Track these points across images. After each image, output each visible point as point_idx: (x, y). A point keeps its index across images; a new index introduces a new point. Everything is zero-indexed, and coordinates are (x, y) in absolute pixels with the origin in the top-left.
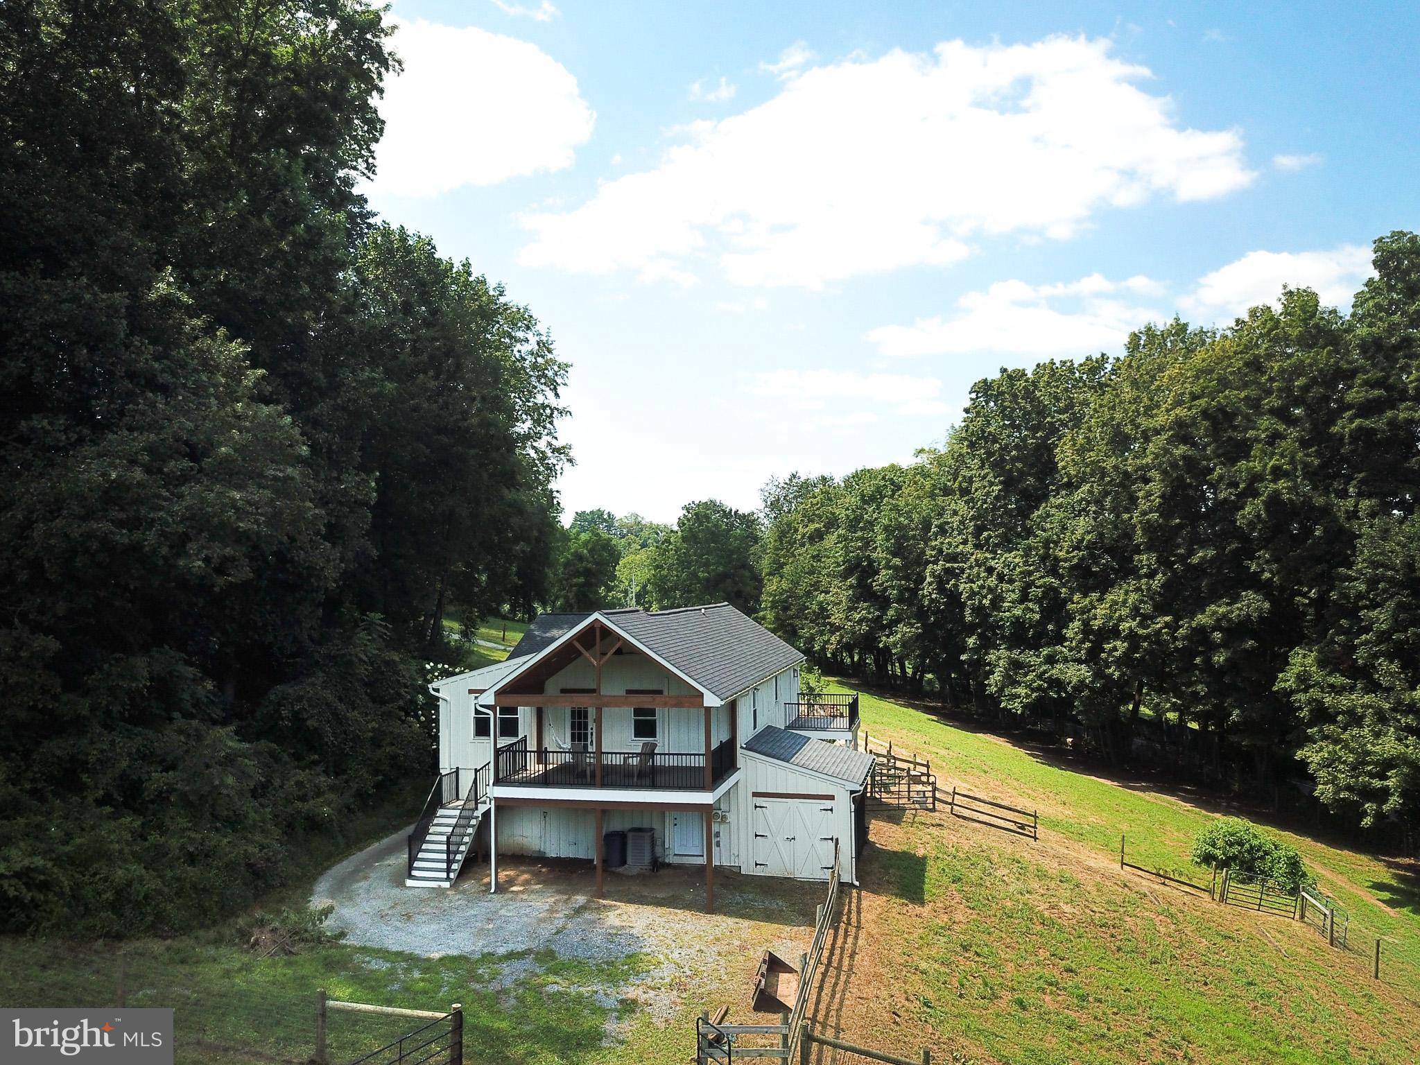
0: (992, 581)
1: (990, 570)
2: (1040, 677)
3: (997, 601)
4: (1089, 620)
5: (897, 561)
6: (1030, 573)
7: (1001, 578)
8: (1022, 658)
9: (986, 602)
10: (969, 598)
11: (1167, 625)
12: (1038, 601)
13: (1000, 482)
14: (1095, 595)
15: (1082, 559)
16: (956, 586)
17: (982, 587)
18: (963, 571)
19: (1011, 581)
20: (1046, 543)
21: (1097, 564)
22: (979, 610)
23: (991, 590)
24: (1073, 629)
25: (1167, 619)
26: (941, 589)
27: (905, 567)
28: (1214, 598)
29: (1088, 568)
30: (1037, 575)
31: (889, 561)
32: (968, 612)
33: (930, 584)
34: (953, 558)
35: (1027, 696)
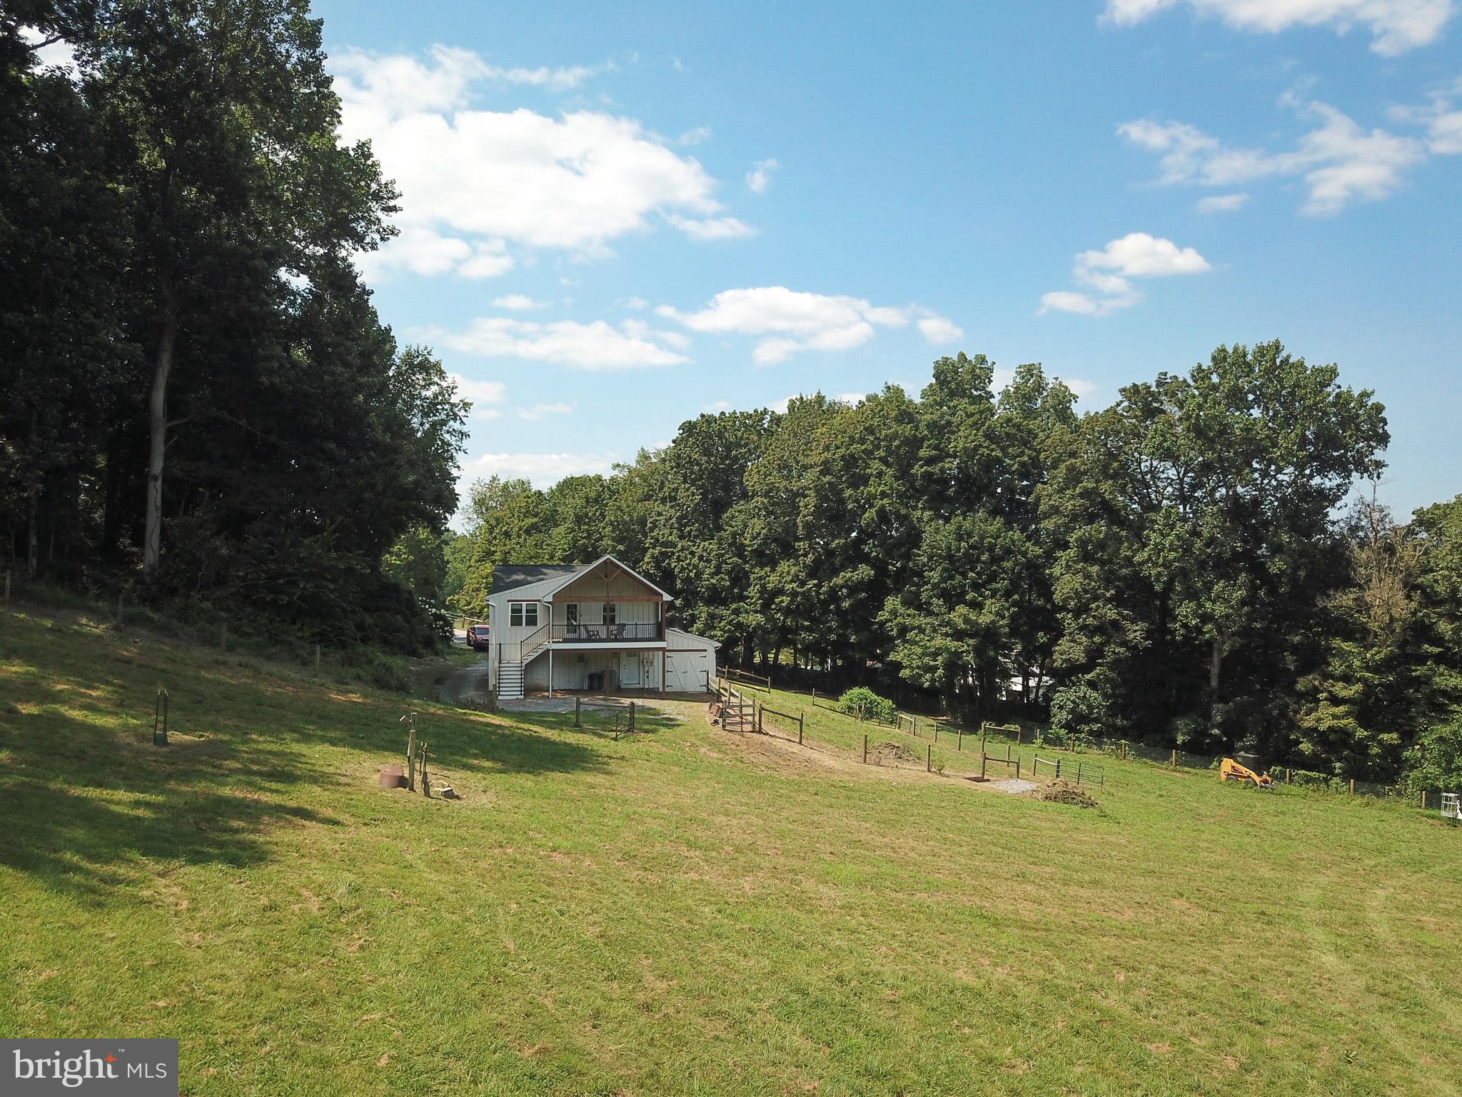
0: (695, 560)
1: (693, 553)
2: (730, 623)
3: (699, 575)
4: (765, 584)
5: (621, 547)
6: (723, 555)
7: (701, 558)
8: (717, 611)
9: (692, 575)
10: (680, 572)
11: (815, 585)
12: (729, 573)
13: (701, 493)
14: (768, 569)
15: (759, 545)
16: (669, 564)
17: (689, 564)
18: (673, 554)
19: (708, 561)
20: (734, 535)
21: (769, 549)
22: (687, 580)
23: (695, 567)
24: (753, 591)
25: (815, 582)
26: (658, 567)
27: (627, 551)
28: (843, 567)
29: (763, 551)
30: (727, 556)
31: (614, 547)
32: (678, 581)
33: (648, 563)
34: (665, 544)
35: (722, 636)
